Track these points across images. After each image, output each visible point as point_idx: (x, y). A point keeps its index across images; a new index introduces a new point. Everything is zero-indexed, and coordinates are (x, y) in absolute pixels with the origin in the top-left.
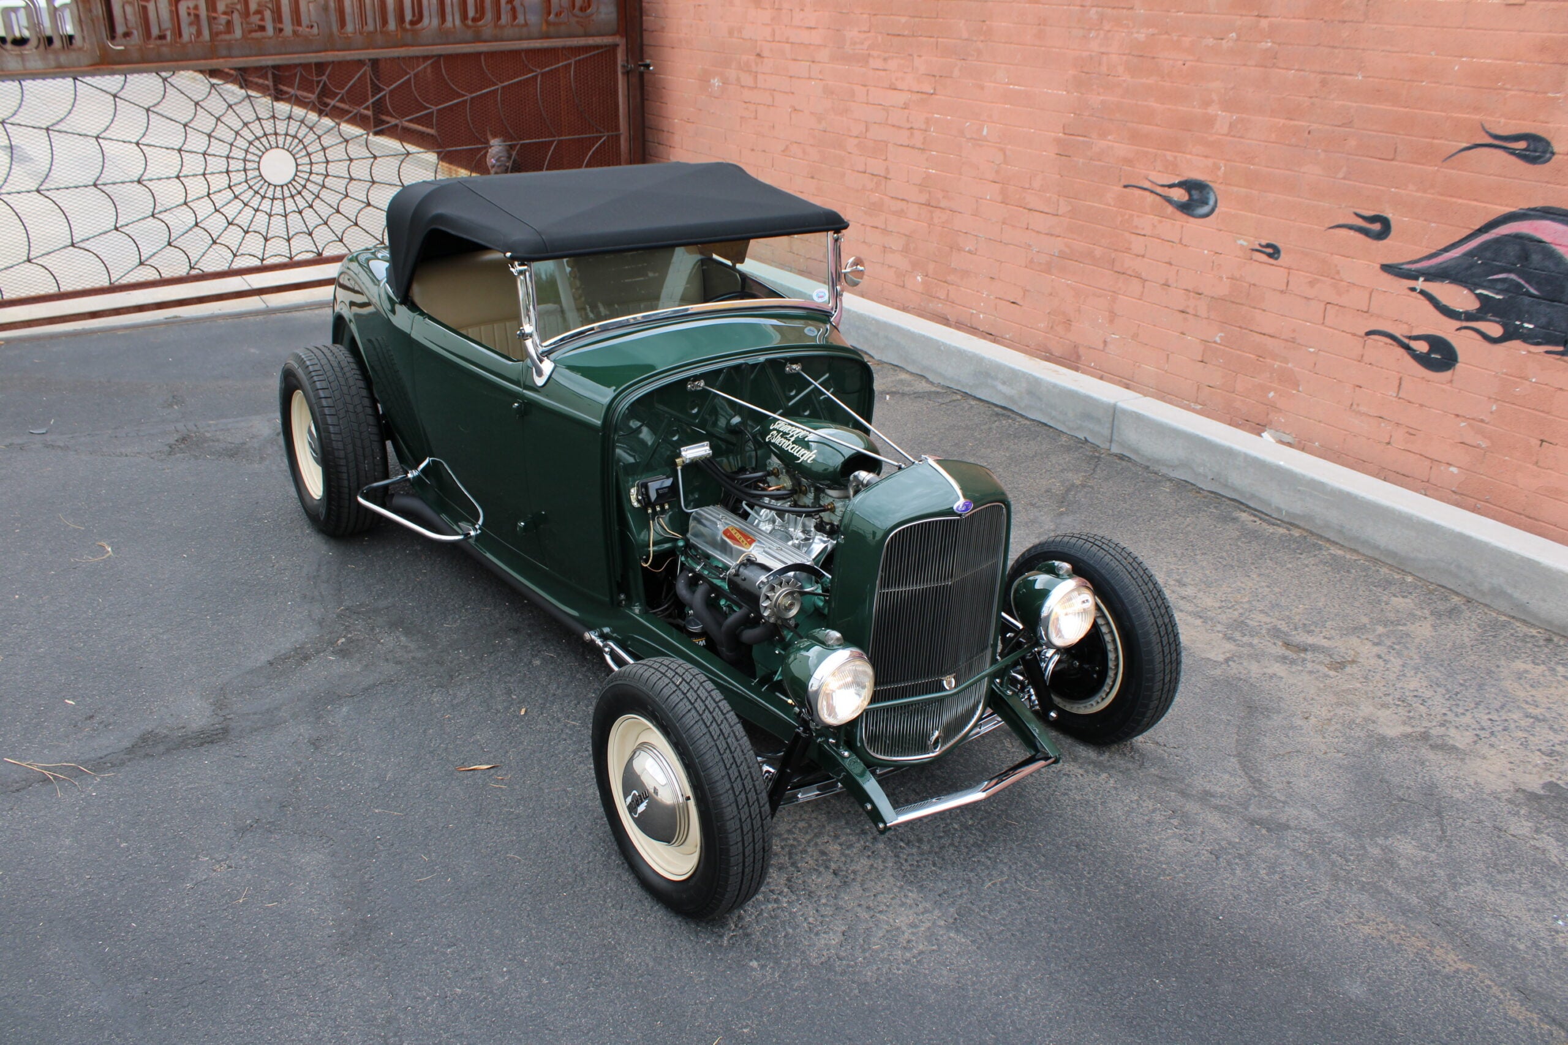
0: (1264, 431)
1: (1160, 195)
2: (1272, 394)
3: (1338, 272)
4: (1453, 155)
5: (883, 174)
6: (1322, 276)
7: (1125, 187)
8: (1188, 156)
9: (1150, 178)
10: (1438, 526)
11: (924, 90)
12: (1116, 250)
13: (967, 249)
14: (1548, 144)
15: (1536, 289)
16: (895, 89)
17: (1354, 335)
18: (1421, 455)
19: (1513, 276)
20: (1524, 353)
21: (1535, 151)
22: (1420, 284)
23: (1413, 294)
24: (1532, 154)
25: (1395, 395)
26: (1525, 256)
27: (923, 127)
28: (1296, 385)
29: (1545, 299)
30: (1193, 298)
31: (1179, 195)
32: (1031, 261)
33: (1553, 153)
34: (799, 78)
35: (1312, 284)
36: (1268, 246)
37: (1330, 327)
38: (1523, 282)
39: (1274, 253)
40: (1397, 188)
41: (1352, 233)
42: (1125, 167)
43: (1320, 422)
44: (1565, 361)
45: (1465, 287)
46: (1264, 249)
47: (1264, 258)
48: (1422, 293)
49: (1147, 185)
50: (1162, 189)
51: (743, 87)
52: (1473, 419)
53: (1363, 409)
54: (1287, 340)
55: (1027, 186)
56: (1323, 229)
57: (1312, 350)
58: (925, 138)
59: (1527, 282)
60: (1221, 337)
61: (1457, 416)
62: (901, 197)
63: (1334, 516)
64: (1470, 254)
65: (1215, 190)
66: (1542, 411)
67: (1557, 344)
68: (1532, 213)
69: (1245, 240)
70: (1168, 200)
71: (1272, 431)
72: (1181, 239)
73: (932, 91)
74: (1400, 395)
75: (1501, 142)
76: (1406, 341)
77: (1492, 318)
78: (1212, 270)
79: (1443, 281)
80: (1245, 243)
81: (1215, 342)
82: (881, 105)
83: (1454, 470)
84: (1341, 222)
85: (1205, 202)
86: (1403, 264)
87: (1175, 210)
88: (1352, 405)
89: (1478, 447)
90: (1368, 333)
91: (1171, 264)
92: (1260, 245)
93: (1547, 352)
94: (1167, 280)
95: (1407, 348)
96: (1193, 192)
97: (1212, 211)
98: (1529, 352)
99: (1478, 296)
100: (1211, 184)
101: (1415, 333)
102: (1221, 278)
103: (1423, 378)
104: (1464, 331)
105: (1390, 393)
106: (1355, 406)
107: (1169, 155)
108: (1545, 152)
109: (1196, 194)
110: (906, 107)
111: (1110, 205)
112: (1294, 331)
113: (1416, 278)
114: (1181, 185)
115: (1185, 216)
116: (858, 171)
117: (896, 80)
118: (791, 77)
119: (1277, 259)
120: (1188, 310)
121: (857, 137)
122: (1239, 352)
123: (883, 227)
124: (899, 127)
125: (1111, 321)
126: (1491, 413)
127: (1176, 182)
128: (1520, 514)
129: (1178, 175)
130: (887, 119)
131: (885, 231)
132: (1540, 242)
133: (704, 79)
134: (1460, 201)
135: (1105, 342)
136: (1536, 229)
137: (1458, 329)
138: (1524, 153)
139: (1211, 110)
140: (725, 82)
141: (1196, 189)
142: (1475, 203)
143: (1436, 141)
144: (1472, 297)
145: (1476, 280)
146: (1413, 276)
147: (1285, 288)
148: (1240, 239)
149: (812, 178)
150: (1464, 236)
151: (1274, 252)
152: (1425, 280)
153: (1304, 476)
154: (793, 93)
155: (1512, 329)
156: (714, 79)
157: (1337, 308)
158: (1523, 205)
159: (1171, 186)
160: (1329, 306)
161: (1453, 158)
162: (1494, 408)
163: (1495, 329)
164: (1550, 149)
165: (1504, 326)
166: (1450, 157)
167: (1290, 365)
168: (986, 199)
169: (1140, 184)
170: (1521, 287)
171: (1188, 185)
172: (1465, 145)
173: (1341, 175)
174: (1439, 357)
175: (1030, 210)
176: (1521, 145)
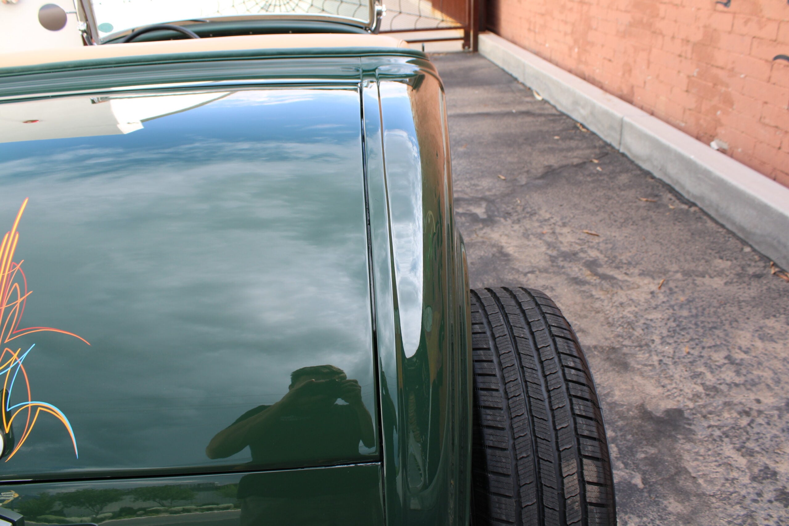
0: (713, 141)
2: (719, 113)
3: (761, 11)
6: (752, 15)
12: (652, 16)
13: (594, 27)
17: (767, 61)
28: (732, 105)
30: (685, 44)
32: (618, 31)
35: (746, 23)
37: (753, 57)
39: (727, 3)
43: (743, 132)
47: (723, 7)
53: (767, 121)
54: (729, 70)
57: (742, 76)
60: (697, 72)
63: (714, 197)
71: (717, 141)
78: (695, 22)
81: (693, 76)
88: (761, 118)
90: (775, 58)
91: (676, 21)
94: (674, 34)
102: (699, 27)
112: (734, 62)
119: (729, 7)
120: (682, 54)
122: (705, 82)
125: (648, 67)
135: (645, 83)
147: (731, 29)
151: (727, 1)
157: (759, 40)
160: (754, 39)
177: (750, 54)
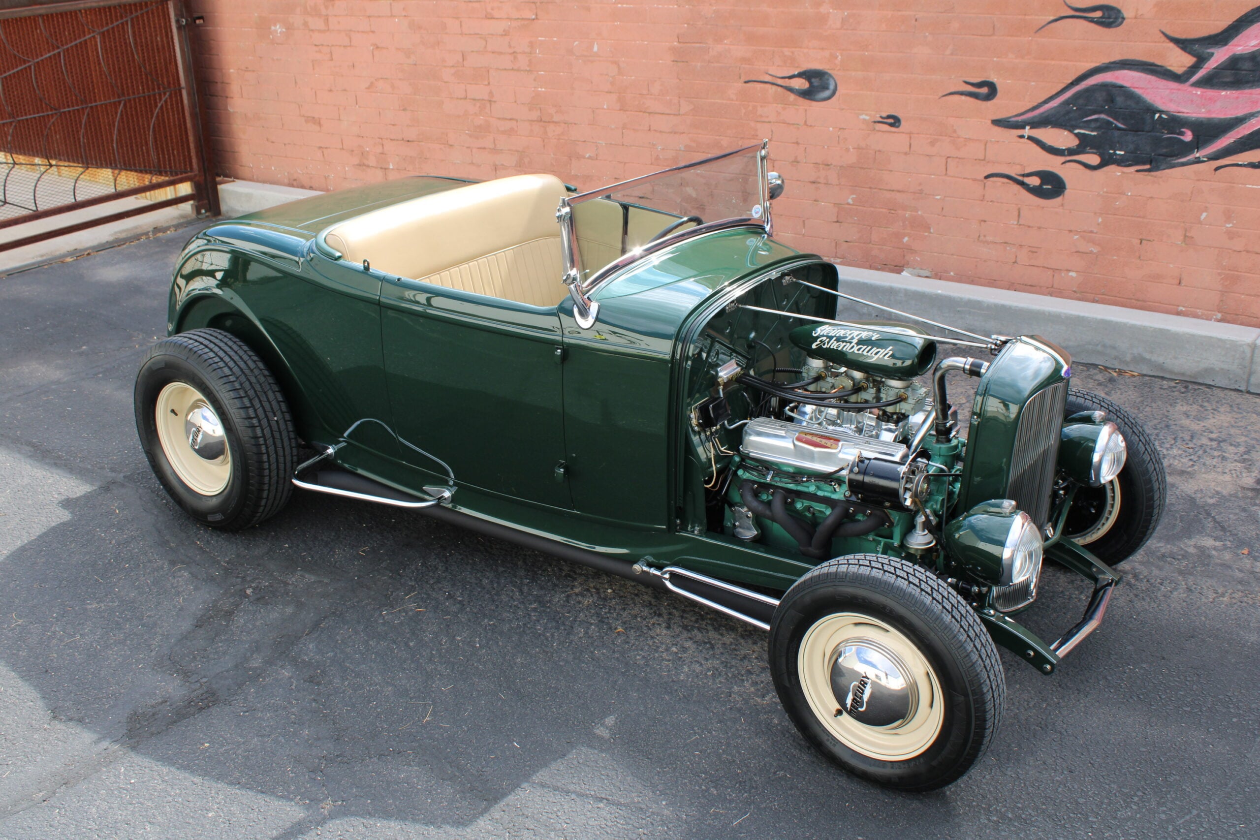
0: (902, 271)
1: (781, 86)
2: (906, 239)
3: (955, 131)
4: (1043, 27)
5: (486, 97)
6: (941, 135)
7: (746, 82)
8: (805, 51)
9: (770, 72)
10: (1083, 317)
11: (524, 16)
12: (742, 138)
13: (587, 156)
14: (1119, 11)
15: (1122, 124)
16: (492, 18)
17: (974, 180)
18: (1044, 267)
19: (1103, 116)
20: (1119, 174)
21: (1109, 18)
22: (1027, 131)
23: (1022, 140)
24: (1107, 20)
25: (1016, 223)
26: (1111, 100)
27: (527, 50)
28: (928, 228)
29: (1130, 131)
30: (823, 169)
31: (801, 84)
32: (657, 158)
33: (1123, 19)
34: (379, 17)
35: (932, 144)
36: (889, 117)
37: (952, 177)
38: (1111, 120)
39: (895, 123)
40: (998, 57)
41: (963, 98)
42: (743, 66)
43: (952, 255)
44: (1152, 176)
45: (1065, 129)
46: (885, 120)
47: (886, 127)
48: (1030, 138)
49: (768, 78)
50: (783, 80)
51: (312, 30)
52: (1084, 232)
53: (990, 238)
54: (914, 193)
55: (645, 92)
56: (937, 97)
57: (938, 197)
58: (530, 61)
59: (1114, 119)
60: (853, 199)
61: (1070, 231)
62: (509, 117)
64: (1067, 103)
65: (834, 76)
66: (1139, 217)
67: (1144, 163)
68: (1112, 65)
69: (867, 115)
70: (790, 90)
71: (910, 269)
72: (806, 122)
73: (534, 17)
74: (1020, 223)
75: (1081, 13)
76: (1020, 178)
77: (1090, 151)
78: (839, 143)
79: (1046, 127)
80: (867, 118)
81: (848, 204)
82: (478, 34)
83: (1073, 274)
84: (952, 90)
85: (826, 87)
86: (1010, 117)
87: (797, 97)
88: (979, 236)
89: (1091, 252)
90: (987, 177)
91: (797, 143)
92: (881, 117)
93: (1137, 171)
94: (796, 157)
95: (1022, 184)
96: (813, 80)
97: (834, 93)
98: (1123, 173)
99: (1077, 135)
100: (829, 72)
101: (1027, 171)
102: (848, 150)
103: (1038, 206)
104: (1067, 164)
105: (1012, 222)
106: (982, 238)
107: (787, 52)
108: (1116, 18)
109: (816, 81)
110: (506, 33)
111: (732, 100)
112: (920, 184)
113: (1023, 127)
114: (800, 75)
115: (807, 102)
116: (457, 98)
117: (492, 9)
118: (369, 17)
119: (898, 127)
120: (819, 180)
121: (453, 66)
122: (872, 209)
123: (492, 146)
124: (501, 53)
126: (1099, 224)
127: (796, 73)
128: (1131, 299)
129: (797, 67)
130: (485, 47)
131: (495, 151)
132: (1121, 87)
133: (263, 26)
134: (1053, 62)
136: (1117, 78)
137: (1063, 163)
138: (1101, 20)
139: (824, 9)
140: (290, 27)
141: (815, 77)
142: (1065, 63)
143: (1027, 17)
144: (1072, 137)
145: (1073, 123)
146: (1021, 126)
147: (908, 150)
148: (862, 114)
149: (404, 110)
150: (1059, 89)
151: (894, 121)
152: (1031, 128)
153: (961, 299)
154: (373, 32)
155: (1107, 157)
156: (275, 25)
157: (957, 160)
158: (1106, 60)
159: (790, 77)
160: (949, 160)
161: (1043, 29)
162: (1100, 220)
163: (1094, 159)
164: (1121, 15)
165: (1101, 155)
166: (1040, 29)
167: (920, 213)
168: (603, 109)
169: (762, 79)
170: (1109, 123)
171: (807, 75)
172: (1052, 18)
173: (948, 52)
174: (1049, 187)
175: (650, 113)
176: (1098, 14)
177: (946, 174)
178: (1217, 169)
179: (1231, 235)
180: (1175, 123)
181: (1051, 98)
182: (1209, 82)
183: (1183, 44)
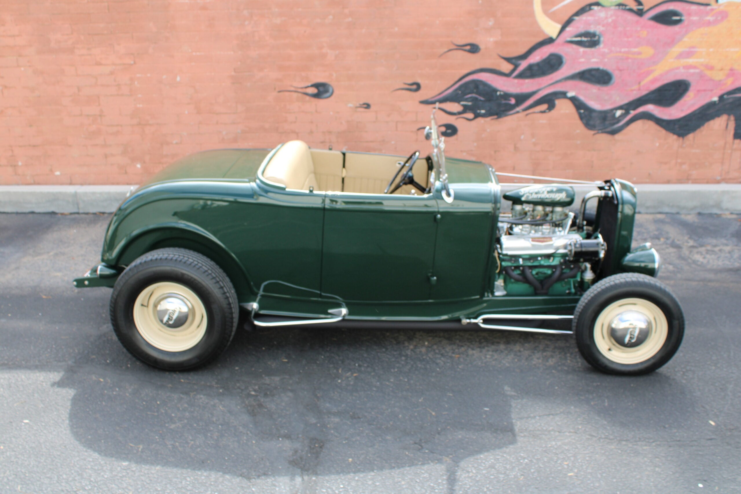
1: (301, 93)
3: (400, 108)
4: (442, 54)
5: (98, 113)
6: (393, 111)
7: (279, 92)
8: (315, 73)
9: (293, 86)
11: (125, 63)
12: (278, 123)
13: (174, 142)
14: (478, 46)
15: (483, 98)
16: (101, 65)
17: (412, 132)
19: (474, 95)
20: (483, 121)
21: (473, 49)
22: (437, 105)
23: (435, 110)
26: (477, 87)
27: (128, 83)
29: (487, 101)
30: (328, 135)
31: (314, 91)
32: (223, 139)
33: (480, 49)
35: (389, 116)
36: (364, 104)
37: (400, 131)
38: (478, 96)
40: (421, 70)
41: (404, 92)
42: (277, 83)
44: (498, 121)
45: (456, 103)
46: (362, 106)
47: (363, 110)
48: (439, 108)
49: (292, 89)
50: (302, 89)
52: (468, 151)
54: (380, 142)
55: (214, 102)
56: (389, 92)
57: (393, 143)
58: (131, 89)
60: (346, 148)
61: (462, 151)
62: (116, 124)
64: (456, 90)
65: (332, 85)
66: (494, 141)
67: (494, 115)
68: (477, 71)
70: (306, 94)
72: (316, 110)
73: (132, 63)
75: (460, 47)
77: (469, 112)
78: (336, 120)
79: (447, 102)
80: (352, 105)
82: (90, 75)
84: (398, 87)
86: (428, 99)
87: (311, 98)
90: (418, 130)
91: (312, 122)
92: (360, 104)
93: (492, 119)
94: (312, 130)
97: (332, 94)
98: (485, 121)
99: (462, 105)
100: (329, 83)
101: (439, 125)
102: (341, 123)
103: (445, 141)
104: (459, 119)
107: (303, 74)
108: (477, 49)
109: (321, 89)
110: (112, 73)
111: (271, 102)
112: (383, 137)
114: (312, 86)
115: (317, 100)
116: (74, 116)
117: (101, 59)
119: (369, 109)
120: (326, 141)
121: (70, 96)
123: (103, 143)
124: (108, 86)
126: (475, 146)
127: (309, 85)
129: (310, 82)
130: (96, 83)
132: (481, 81)
134: (448, 71)
136: (479, 77)
137: (456, 119)
138: (469, 50)
139: (324, 51)
141: (321, 86)
142: (454, 71)
143: (434, 50)
144: (460, 106)
145: (460, 99)
146: (434, 103)
147: (375, 120)
148: (349, 104)
149: (31, 126)
150: (452, 84)
151: (368, 106)
152: (439, 104)
155: (477, 114)
157: (402, 122)
158: (473, 69)
159: (307, 87)
160: (398, 123)
161: (442, 56)
162: (475, 144)
163: (470, 115)
165: (474, 114)
168: (185, 114)
169: (288, 90)
170: (477, 98)
171: (316, 86)
172: (446, 50)
173: (394, 69)
174: (450, 131)
175: (217, 114)
176: (468, 48)
177: (397, 131)
178: (527, 115)
179: (535, 144)
180: (507, 96)
181: (448, 88)
182: (521, 76)
183: (508, 60)
